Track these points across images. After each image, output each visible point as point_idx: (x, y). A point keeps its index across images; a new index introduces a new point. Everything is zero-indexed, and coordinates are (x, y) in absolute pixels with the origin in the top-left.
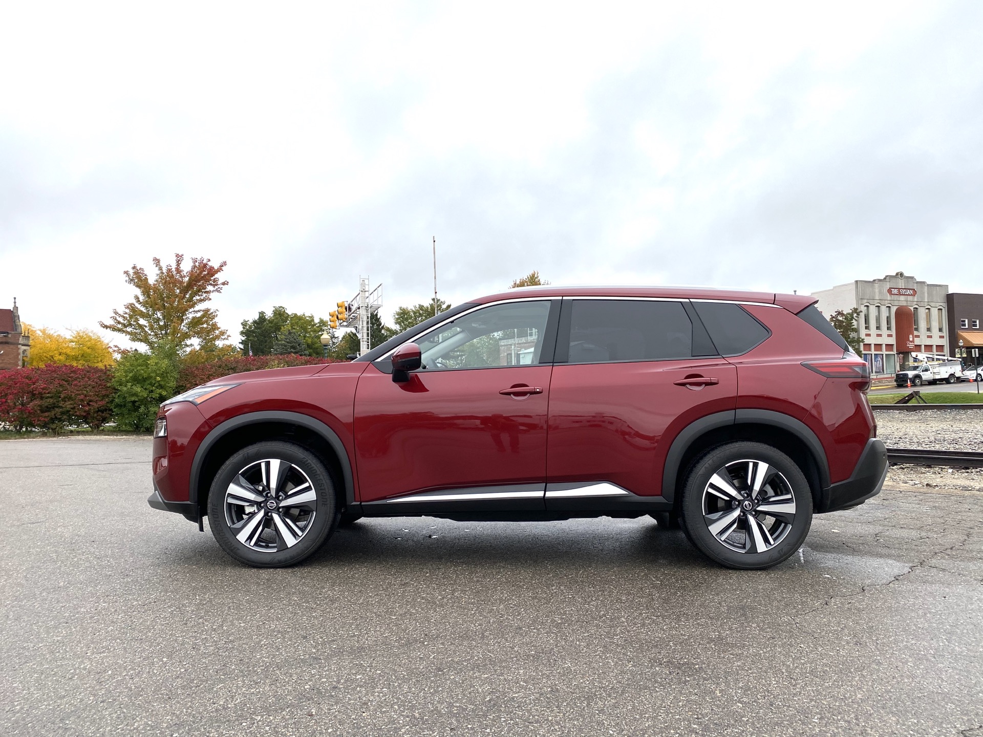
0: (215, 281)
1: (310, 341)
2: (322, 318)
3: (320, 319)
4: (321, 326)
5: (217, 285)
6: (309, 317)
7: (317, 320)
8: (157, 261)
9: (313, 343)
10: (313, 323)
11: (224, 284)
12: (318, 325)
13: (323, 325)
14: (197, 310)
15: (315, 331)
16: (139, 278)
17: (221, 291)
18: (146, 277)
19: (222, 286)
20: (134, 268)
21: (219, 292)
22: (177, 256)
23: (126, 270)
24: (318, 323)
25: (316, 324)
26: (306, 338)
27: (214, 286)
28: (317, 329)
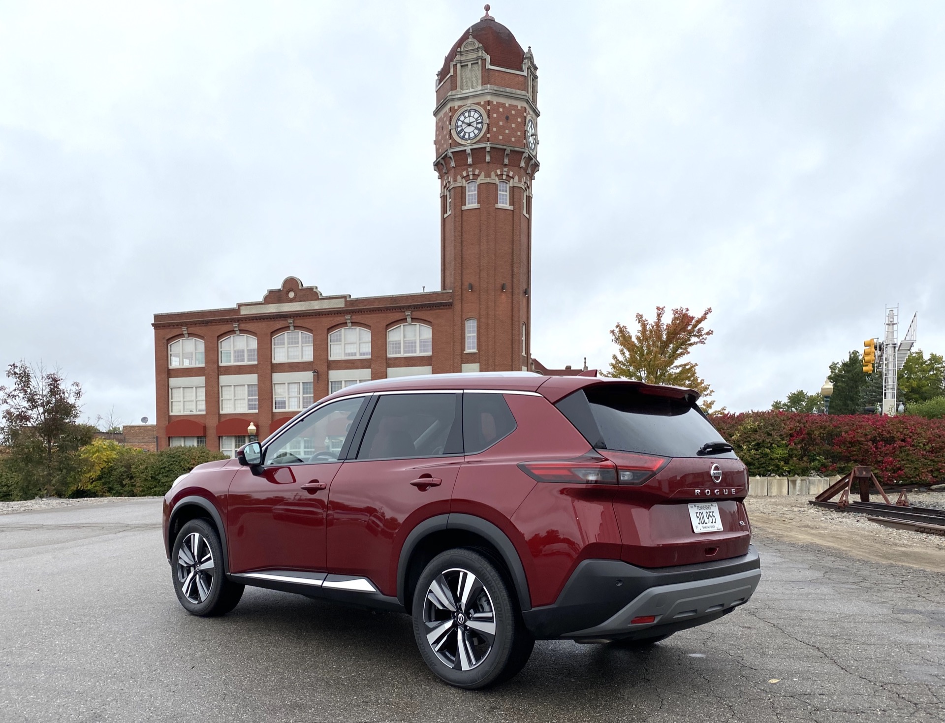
0: (700, 331)
1: (914, 384)
2: (934, 353)
3: (932, 354)
4: (933, 363)
5: (701, 335)
6: (916, 353)
7: (926, 357)
8: (640, 318)
9: (919, 387)
10: (921, 361)
11: (708, 333)
12: (929, 362)
13: (935, 363)
14: (679, 365)
15: (923, 371)
16: (624, 336)
17: (705, 341)
18: (629, 335)
19: (706, 336)
20: (617, 326)
21: (702, 343)
22: (658, 308)
23: (612, 330)
24: (929, 360)
25: (926, 361)
26: (911, 380)
27: (698, 337)
28: (926, 368)
